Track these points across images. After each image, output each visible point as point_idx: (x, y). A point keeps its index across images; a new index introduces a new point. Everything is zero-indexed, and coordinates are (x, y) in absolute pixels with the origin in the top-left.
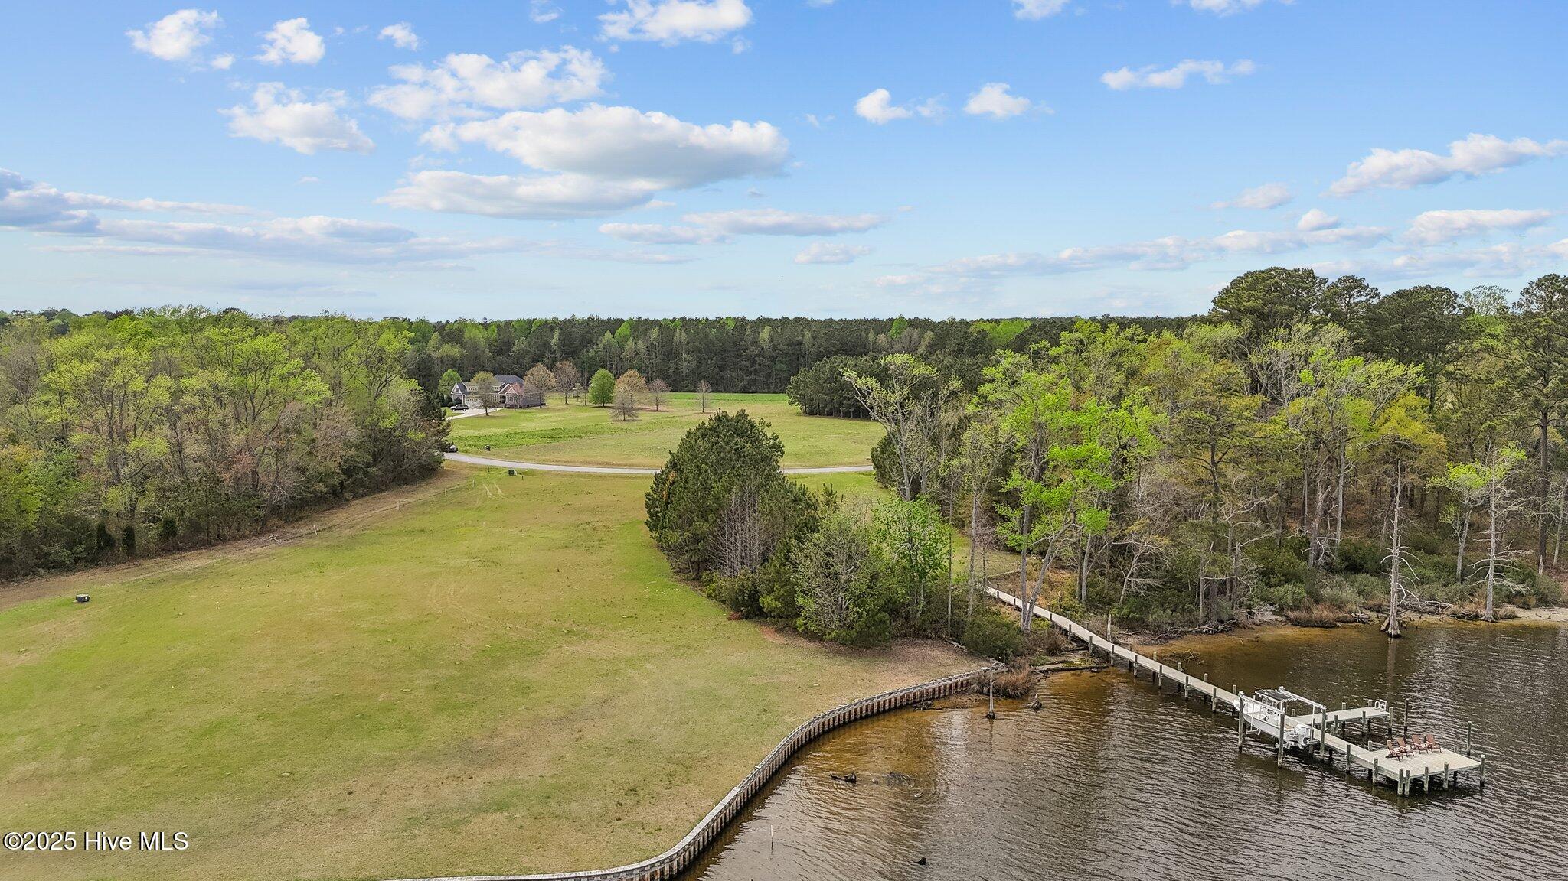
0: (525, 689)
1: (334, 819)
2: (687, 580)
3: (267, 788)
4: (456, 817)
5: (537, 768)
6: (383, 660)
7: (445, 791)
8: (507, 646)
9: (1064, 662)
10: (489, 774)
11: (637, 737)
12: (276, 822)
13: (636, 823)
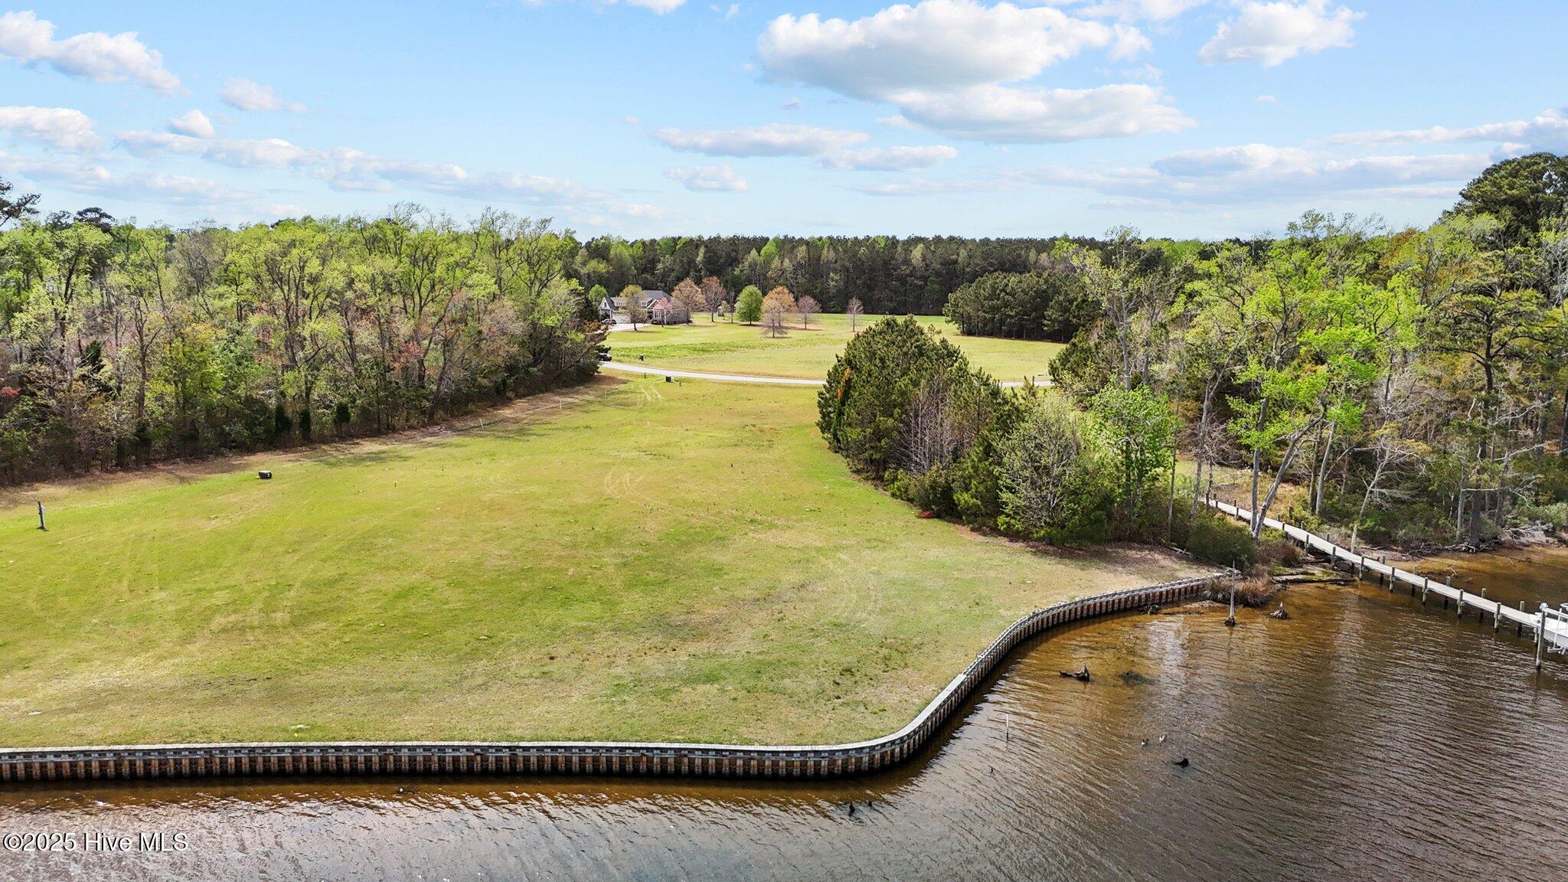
0: (717, 571)
1: (539, 681)
2: (867, 479)
3: (467, 649)
4: (665, 686)
5: (743, 644)
6: (567, 538)
7: (649, 661)
8: (691, 530)
9: (1303, 573)
10: (693, 647)
11: (844, 622)
12: (480, 681)
13: (857, 703)
